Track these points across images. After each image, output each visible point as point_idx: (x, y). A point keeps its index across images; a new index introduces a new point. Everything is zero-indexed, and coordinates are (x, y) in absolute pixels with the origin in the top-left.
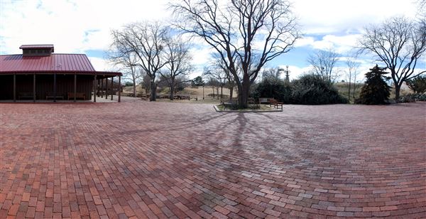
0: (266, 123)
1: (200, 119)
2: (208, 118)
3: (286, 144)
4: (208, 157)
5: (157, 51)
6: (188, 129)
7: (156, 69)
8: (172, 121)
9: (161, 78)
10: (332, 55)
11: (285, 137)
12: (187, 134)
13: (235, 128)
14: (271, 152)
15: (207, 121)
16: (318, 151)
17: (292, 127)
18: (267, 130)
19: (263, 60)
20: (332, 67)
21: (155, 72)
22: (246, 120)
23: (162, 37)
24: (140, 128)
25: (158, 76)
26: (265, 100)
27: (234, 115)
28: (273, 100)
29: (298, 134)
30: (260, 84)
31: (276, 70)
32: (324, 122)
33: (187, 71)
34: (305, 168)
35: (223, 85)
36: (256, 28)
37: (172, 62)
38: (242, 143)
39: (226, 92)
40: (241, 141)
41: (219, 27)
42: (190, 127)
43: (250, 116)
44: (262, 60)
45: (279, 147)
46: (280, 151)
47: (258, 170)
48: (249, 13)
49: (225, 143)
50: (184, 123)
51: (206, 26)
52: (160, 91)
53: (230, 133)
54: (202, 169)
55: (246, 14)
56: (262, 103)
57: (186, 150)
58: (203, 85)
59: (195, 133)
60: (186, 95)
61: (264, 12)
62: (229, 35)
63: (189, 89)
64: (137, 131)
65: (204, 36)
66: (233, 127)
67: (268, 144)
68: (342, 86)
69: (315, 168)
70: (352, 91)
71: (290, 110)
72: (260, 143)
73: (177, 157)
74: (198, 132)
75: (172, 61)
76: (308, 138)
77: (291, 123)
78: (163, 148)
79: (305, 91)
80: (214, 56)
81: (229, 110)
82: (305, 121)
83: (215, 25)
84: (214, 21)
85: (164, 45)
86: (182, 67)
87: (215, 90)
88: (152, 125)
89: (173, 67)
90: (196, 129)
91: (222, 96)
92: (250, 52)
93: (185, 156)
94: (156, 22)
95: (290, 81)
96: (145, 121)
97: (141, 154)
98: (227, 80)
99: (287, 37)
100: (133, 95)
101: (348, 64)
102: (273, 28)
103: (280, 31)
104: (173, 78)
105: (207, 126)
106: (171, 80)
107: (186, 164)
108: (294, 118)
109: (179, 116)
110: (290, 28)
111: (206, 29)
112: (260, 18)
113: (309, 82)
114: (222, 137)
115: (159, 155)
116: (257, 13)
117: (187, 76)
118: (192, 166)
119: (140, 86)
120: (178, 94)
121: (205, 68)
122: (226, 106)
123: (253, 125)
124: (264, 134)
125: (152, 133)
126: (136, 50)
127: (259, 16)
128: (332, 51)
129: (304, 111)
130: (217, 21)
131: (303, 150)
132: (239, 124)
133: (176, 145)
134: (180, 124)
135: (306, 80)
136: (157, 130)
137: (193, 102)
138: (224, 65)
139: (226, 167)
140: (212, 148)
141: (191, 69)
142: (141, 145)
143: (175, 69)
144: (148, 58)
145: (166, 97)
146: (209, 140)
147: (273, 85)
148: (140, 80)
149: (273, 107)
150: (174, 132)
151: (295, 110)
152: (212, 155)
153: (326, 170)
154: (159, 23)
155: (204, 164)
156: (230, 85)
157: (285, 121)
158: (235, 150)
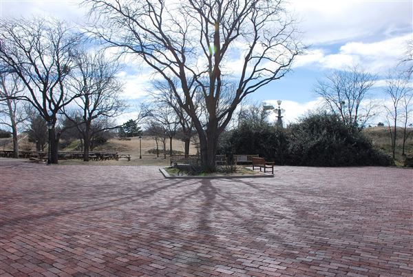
0: (247, 194)
1: (140, 191)
2: (152, 189)
3: (284, 227)
4: (161, 248)
5: (60, 74)
6: (122, 207)
7: (57, 108)
8: (92, 196)
9: (64, 123)
10: (357, 78)
11: (282, 217)
12: (120, 215)
13: (199, 204)
14: (259, 239)
15: (152, 193)
16: (337, 241)
17: (291, 202)
18: (250, 206)
19: (241, 92)
20: (359, 100)
21: (55, 112)
22: (215, 191)
23: (69, 50)
24: (35, 212)
25: (60, 120)
26: (244, 158)
27: (195, 184)
28: (257, 157)
29: (302, 213)
30: (235, 133)
31: (261, 109)
32: (347, 195)
33: (113, 111)
34: (316, 264)
35: (172, 135)
36: (228, 41)
37: (86, 95)
38: (213, 225)
39: (178, 146)
40: (210, 222)
41: (167, 40)
42: (125, 203)
43: (221, 184)
44: (239, 91)
45: (273, 232)
46: (274, 237)
47: (240, 264)
48: (216, 17)
49: (185, 226)
50: (113, 198)
51: (145, 37)
52: (63, 146)
53: (191, 210)
54: (153, 265)
55: (211, 19)
56: (239, 164)
57: (122, 238)
58: (139, 134)
59: (134, 212)
60: (111, 152)
61: (241, 15)
62: (183, 52)
63: (115, 141)
64: (31, 217)
65: (142, 53)
66: (195, 202)
67: (253, 226)
68: (380, 134)
69: (334, 266)
70: (400, 142)
71: (288, 175)
72: (242, 225)
73: (110, 251)
74: (139, 211)
75: (85, 93)
76: (319, 219)
77: (289, 196)
78: (83, 240)
79: (312, 143)
80: (158, 85)
81: (185, 175)
82: (312, 193)
83: (160, 35)
84: (159, 28)
85: (72, 64)
86: (103, 104)
87: (160, 143)
88: (56, 205)
89: (87, 104)
90: (135, 206)
91: (171, 152)
92: (219, 79)
93: (121, 247)
94: (59, 24)
95: (285, 126)
96: (43, 199)
97: (45, 254)
98: (180, 126)
99: (279, 53)
100: (12, 154)
101: (391, 92)
102: (256, 39)
103: (267, 43)
104: (87, 122)
105: (152, 201)
106: (84, 126)
107: (125, 260)
108: (294, 188)
109: (103, 187)
110: (284, 37)
111: (146, 42)
112: (234, 25)
113: (318, 127)
114: (180, 217)
115: (79, 250)
116: (229, 16)
117: (111, 120)
118: (138, 262)
119: (26, 136)
120: (96, 150)
121: (142, 106)
122: (181, 169)
123: (228, 198)
124: (246, 212)
125: (59, 218)
126: (18, 70)
127: (232, 21)
128: (358, 71)
129: (310, 177)
130: (163, 29)
131: (312, 237)
132: (204, 198)
133: (104, 233)
134: (106, 199)
135: (313, 124)
136: (67, 212)
137: (123, 164)
138: (175, 101)
139: (190, 260)
140: (165, 235)
141: (118, 106)
142: (43, 240)
143: (91, 107)
144: (42, 86)
145: (76, 156)
146: (158, 222)
147: (257, 134)
148: (24, 126)
149: (257, 170)
150: (98, 213)
151: (296, 176)
152: (166, 244)
153: (353, 271)
154: (63, 26)
155: (156, 257)
156: (185, 135)
157: (279, 193)
158: (202, 236)
